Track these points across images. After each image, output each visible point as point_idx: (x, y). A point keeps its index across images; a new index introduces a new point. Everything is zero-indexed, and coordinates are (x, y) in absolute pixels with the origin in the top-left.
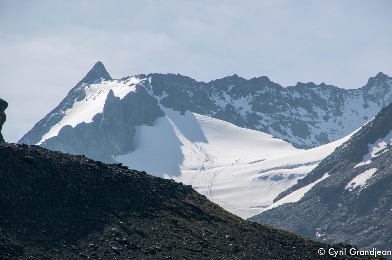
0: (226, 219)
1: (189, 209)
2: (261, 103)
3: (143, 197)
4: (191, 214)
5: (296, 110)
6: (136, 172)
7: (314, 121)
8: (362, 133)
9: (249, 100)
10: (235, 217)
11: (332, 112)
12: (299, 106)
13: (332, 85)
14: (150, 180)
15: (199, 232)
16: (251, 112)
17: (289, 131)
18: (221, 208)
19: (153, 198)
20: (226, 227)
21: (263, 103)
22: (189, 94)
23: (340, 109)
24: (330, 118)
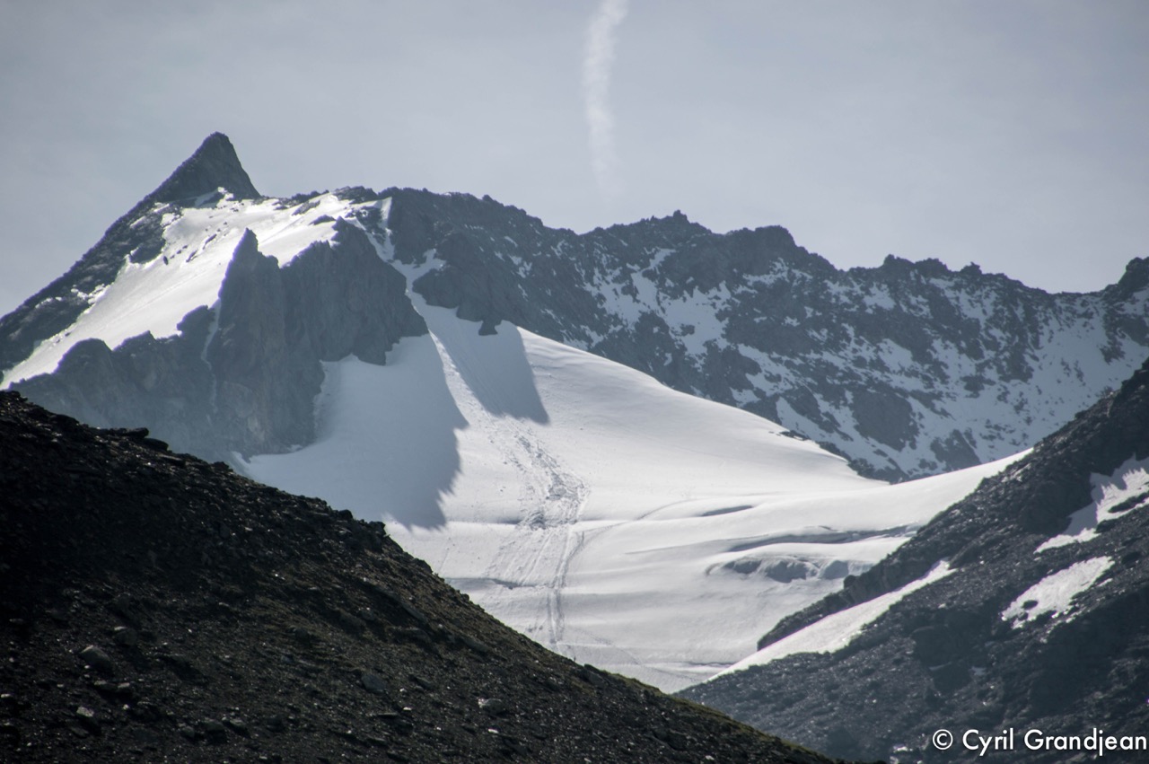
0: (488, 644)
1: (361, 600)
2: (758, 315)
3: (206, 547)
4: (369, 618)
5: (875, 348)
6: (193, 464)
7: (931, 390)
8: (1075, 435)
9: (719, 303)
10: (520, 640)
11: (995, 364)
12: (887, 337)
13: (1002, 275)
14: (238, 493)
15: (387, 679)
16: (723, 344)
17: (845, 418)
18: (478, 607)
19: (241, 555)
20: (485, 671)
21: (764, 318)
22: (516, 268)
23: (1024, 358)
24: (986, 386)
